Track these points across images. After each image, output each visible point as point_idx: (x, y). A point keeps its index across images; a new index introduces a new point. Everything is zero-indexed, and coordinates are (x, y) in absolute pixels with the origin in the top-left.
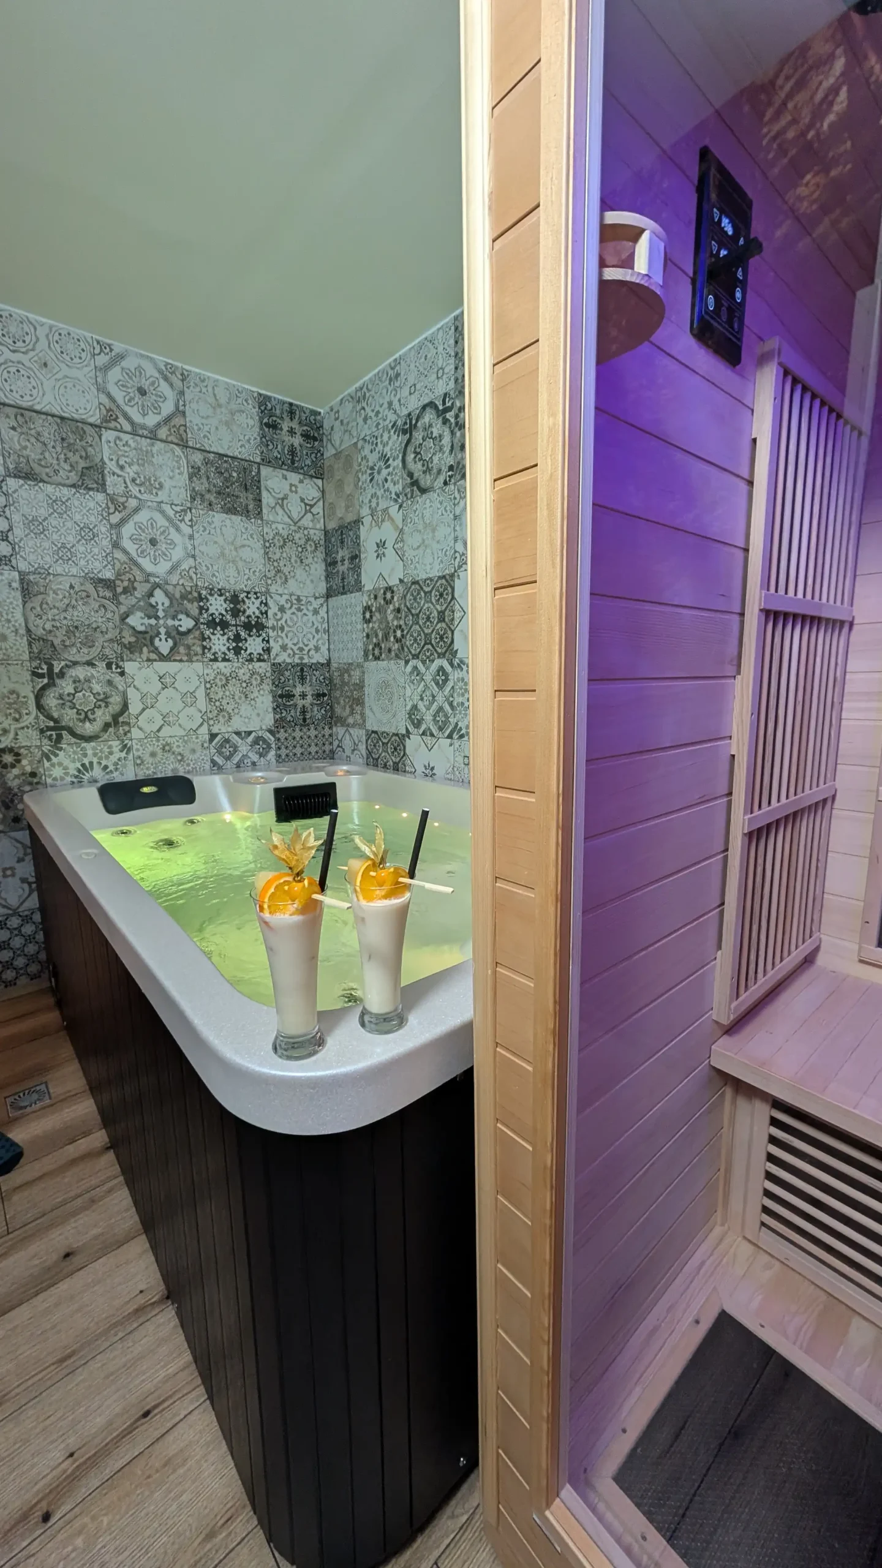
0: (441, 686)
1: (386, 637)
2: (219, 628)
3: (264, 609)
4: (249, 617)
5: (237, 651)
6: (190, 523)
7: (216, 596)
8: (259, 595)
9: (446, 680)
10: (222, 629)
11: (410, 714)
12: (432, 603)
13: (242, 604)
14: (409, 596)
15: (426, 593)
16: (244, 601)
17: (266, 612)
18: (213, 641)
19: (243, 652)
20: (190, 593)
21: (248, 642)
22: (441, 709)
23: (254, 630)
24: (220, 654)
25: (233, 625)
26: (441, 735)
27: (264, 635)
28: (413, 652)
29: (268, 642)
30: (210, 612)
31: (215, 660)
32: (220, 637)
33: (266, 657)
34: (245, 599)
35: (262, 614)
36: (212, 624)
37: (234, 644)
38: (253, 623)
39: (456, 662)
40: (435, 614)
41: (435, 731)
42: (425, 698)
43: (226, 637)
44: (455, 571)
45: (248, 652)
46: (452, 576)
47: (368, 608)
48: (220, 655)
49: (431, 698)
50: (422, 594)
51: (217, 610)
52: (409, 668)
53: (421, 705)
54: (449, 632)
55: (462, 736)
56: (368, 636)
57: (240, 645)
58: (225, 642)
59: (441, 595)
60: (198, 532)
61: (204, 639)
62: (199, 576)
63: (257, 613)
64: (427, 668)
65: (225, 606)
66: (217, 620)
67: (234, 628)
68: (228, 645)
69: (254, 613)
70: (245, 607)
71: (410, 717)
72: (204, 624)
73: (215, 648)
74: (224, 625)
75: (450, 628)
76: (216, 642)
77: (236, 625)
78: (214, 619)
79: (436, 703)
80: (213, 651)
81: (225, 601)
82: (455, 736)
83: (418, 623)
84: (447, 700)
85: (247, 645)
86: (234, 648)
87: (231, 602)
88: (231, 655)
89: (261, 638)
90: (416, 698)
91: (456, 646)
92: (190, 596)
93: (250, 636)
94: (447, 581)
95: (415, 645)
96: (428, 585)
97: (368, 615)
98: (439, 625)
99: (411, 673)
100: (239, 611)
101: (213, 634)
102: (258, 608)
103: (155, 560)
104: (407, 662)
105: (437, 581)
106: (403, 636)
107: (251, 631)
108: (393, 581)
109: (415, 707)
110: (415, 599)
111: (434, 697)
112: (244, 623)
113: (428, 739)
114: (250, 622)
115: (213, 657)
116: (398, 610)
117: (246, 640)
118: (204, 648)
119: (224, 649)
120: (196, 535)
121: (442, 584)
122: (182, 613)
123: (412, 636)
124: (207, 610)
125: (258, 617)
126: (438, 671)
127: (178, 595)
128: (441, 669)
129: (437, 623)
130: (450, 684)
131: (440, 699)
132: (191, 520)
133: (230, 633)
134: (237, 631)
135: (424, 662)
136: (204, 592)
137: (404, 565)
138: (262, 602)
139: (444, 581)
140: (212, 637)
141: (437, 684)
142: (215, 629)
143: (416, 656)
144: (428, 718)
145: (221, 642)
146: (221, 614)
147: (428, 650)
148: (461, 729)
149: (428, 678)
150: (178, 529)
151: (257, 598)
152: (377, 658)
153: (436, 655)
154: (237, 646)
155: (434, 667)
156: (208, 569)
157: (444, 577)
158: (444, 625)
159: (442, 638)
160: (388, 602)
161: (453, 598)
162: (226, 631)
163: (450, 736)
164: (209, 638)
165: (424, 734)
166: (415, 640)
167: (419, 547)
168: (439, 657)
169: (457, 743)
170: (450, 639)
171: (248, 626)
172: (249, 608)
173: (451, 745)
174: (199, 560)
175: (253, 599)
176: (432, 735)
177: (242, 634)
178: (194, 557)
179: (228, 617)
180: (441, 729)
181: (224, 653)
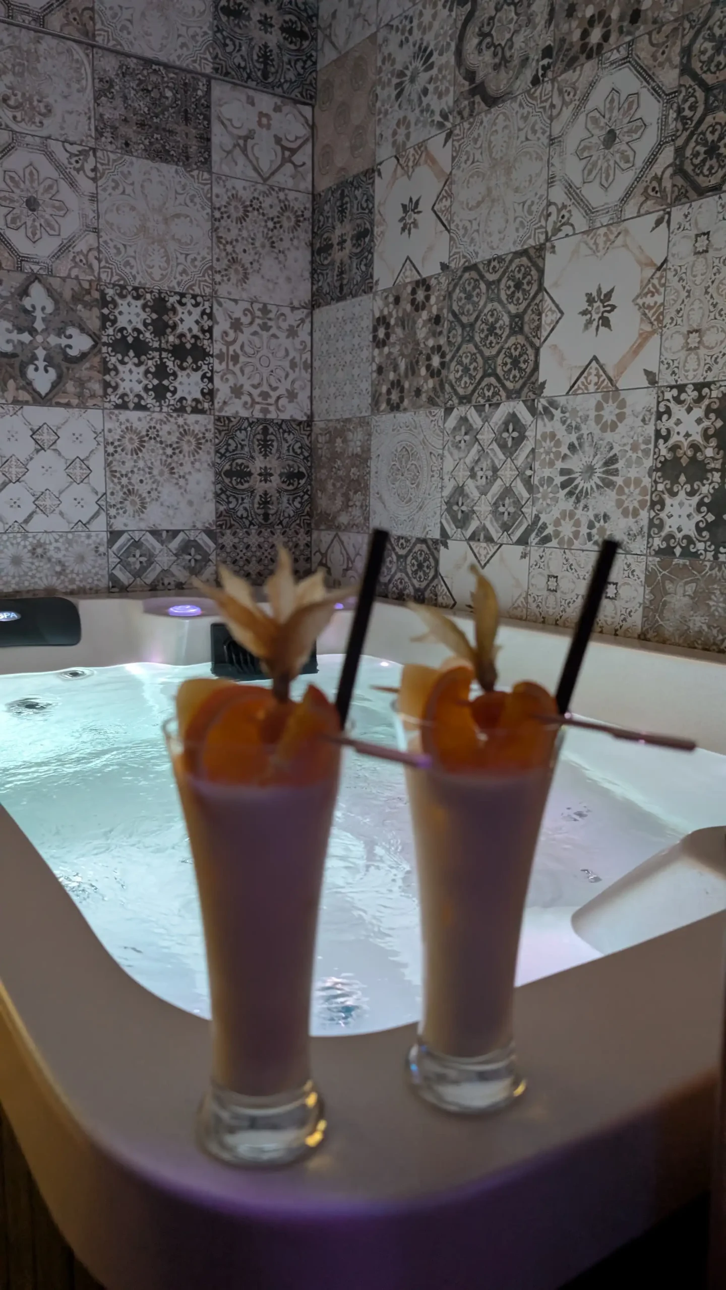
0: (510, 450)
1: (412, 369)
2: (131, 353)
3: (207, 324)
4: (182, 335)
5: (160, 393)
6: (92, 175)
7: (129, 298)
8: (199, 299)
9: (519, 441)
10: (137, 356)
11: (449, 503)
12: (500, 301)
13: (171, 314)
14: (457, 293)
15: (489, 284)
16: (174, 310)
17: (210, 330)
18: (121, 375)
19: (169, 395)
20: (88, 292)
21: (179, 379)
22: (508, 491)
23: (190, 360)
24: (131, 396)
25: (156, 350)
26: (505, 539)
27: (205, 367)
28: (461, 391)
29: (211, 380)
30: (119, 325)
31: (124, 406)
32: (134, 368)
33: (206, 405)
34: (177, 306)
35: (203, 331)
36: (121, 345)
37: (156, 382)
38: (188, 346)
39: (541, 403)
40: (506, 319)
41: (494, 531)
42: (480, 474)
43: (142, 369)
44: (547, 239)
45: (177, 396)
46: (541, 249)
47: (382, 321)
48: (132, 400)
49: (490, 473)
50: (483, 286)
51: (130, 321)
52: (452, 422)
53: (471, 487)
54: (530, 351)
55: (546, 540)
56: (380, 370)
57: (165, 382)
58: (141, 377)
59: (518, 286)
60: (105, 190)
61: (107, 371)
62: (103, 264)
63: (196, 330)
64: (486, 420)
65: (144, 316)
66: (130, 340)
67: (156, 354)
68: (145, 382)
69: (190, 330)
70: (177, 319)
71: (449, 510)
72: (108, 345)
73: (124, 387)
74: (140, 348)
75: (532, 344)
76: (127, 376)
77: (160, 350)
78: (124, 338)
79: (499, 482)
80: (120, 391)
81: (144, 307)
82: (533, 539)
83: (471, 339)
84: (521, 474)
85: (176, 384)
86: (155, 389)
87: (154, 310)
88: (149, 400)
89: (200, 373)
90: (462, 474)
91: (543, 375)
92: (87, 298)
93: (182, 368)
94: (530, 259)
95: (466, 379)
96: (495, 270)
97: (381, 333)
98: (512, 340)
99: (456, 429)
100: (167, 325)
101: (122, 362)
102: (197, 322)
103: (34, 234)
104: (449, 411)
105: (511, 261)
106: (443, 364)
107: (183, 360)
108: (430, 269)
109: (460, 490)
110: (469, 297)
111: (495, 470)
112: (174, 346)
113: (482, 548)
114: (182, 344)
115: (120, 401)
116: (437, 320)
117: (175, 375)
118: (106, 385)
119: (139, 388)
120: (102, 195)
121: (520, 266)
122: (73, 325)
123: (460, 363)
124: (114, 322)
125: (196, 337)
126: (506, 424)
127: (67, 295)
128: (513, 418)
129: (508, 337)
130: (527, 446)
131: (507, 473)
132: (94, 170)
133: (150, 363)
134: (161, 359)
135: (480, 409)
136: (110, 292)
137: (451, 239)
138: (203, 313)
139: (524, 260)
140: (120, 367)
141: (503, 446)
142: (125, 354)
143: (465, 400)
144: (484, 507)
145: (135, 377)
146: (136, 329)
147: (489, 386)
148: (544, 526)
149: (486, 436)
150: (73, 184)
151: (197, 305)
152: (395, 407)
153: (503, 393)
154: (160, 384)
155: (499, 415)
156: (119, 252)
157: (524, 253)
158: (521, 339)
159: (515, 363)
160: (418, 307)
161: (541, 288)
162: (143, 358)
163: (523, 541)
164: (116, 369)
165: (474, 537)
166: (466, 370)
167: (479, 204)
168: (509, 397)
169: (535, 552)
170: (531, 363)
171: (179, 352)
172: (182, 320)
173: (524, 556)
174: (105, 237)
175: (189, 307)
176: (489, 539)
177: (170, 364)
178: (96, 231)
179: (148, 335)
180: (506, 528)
181: (139, 396)
